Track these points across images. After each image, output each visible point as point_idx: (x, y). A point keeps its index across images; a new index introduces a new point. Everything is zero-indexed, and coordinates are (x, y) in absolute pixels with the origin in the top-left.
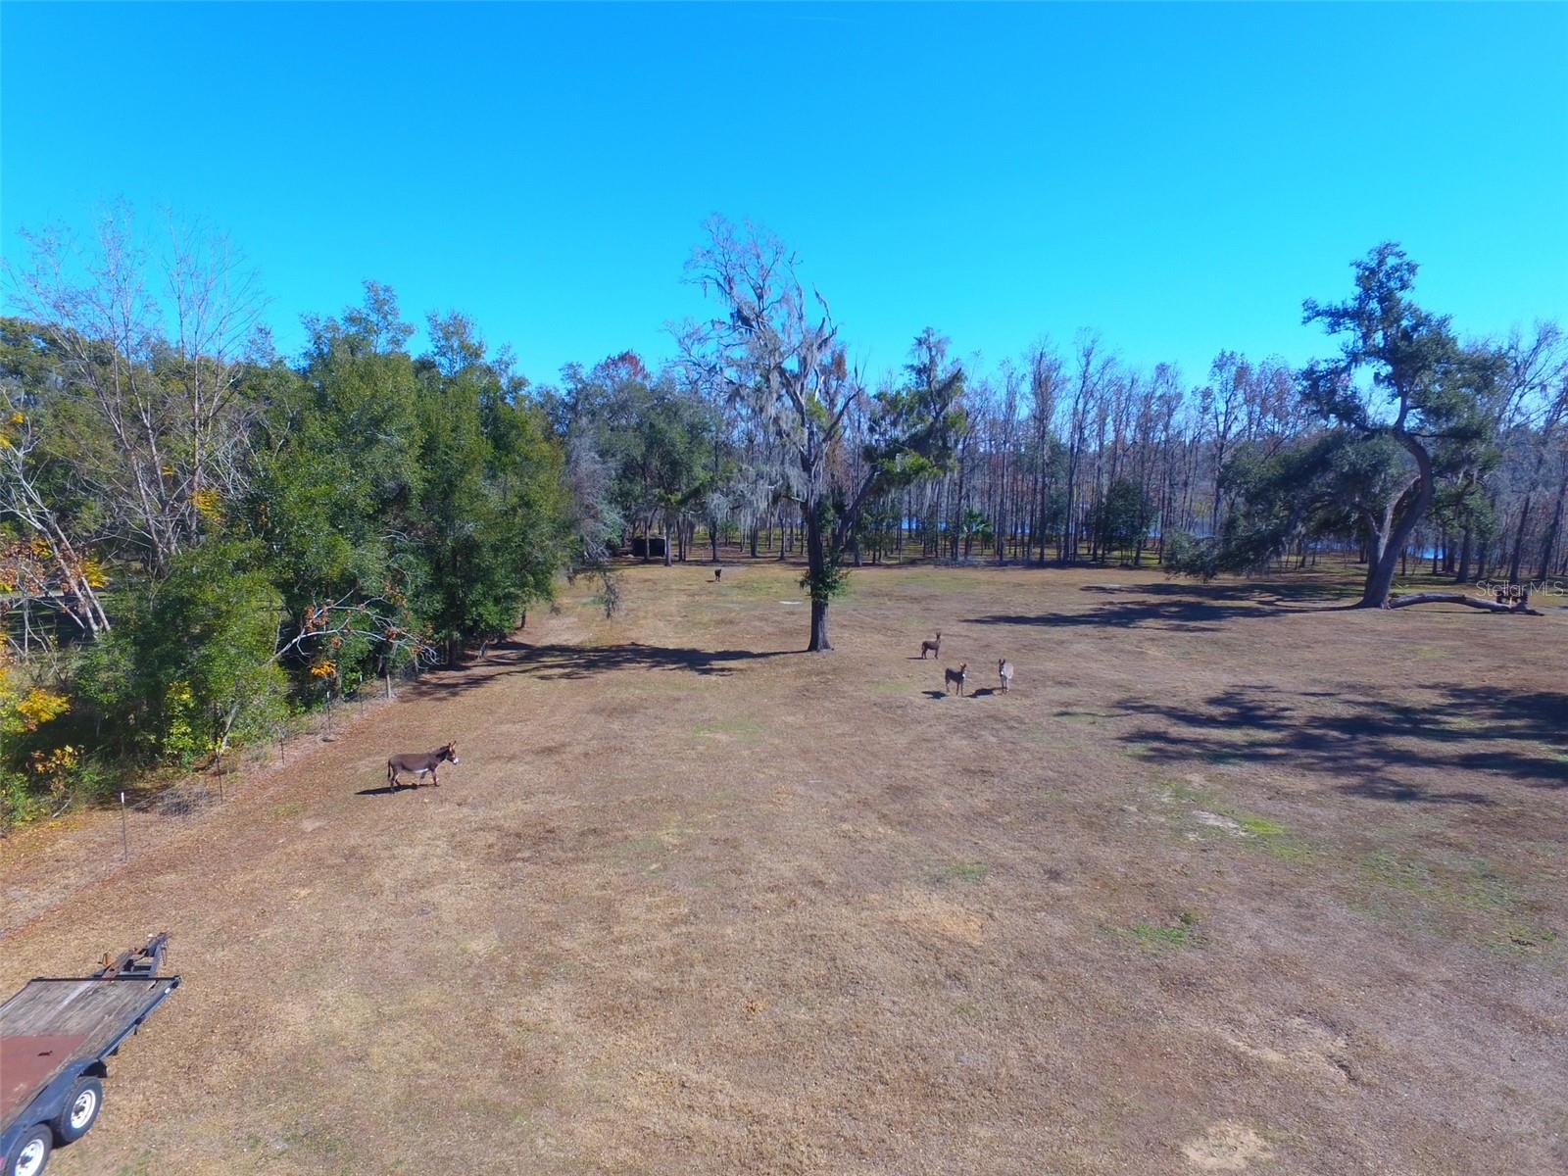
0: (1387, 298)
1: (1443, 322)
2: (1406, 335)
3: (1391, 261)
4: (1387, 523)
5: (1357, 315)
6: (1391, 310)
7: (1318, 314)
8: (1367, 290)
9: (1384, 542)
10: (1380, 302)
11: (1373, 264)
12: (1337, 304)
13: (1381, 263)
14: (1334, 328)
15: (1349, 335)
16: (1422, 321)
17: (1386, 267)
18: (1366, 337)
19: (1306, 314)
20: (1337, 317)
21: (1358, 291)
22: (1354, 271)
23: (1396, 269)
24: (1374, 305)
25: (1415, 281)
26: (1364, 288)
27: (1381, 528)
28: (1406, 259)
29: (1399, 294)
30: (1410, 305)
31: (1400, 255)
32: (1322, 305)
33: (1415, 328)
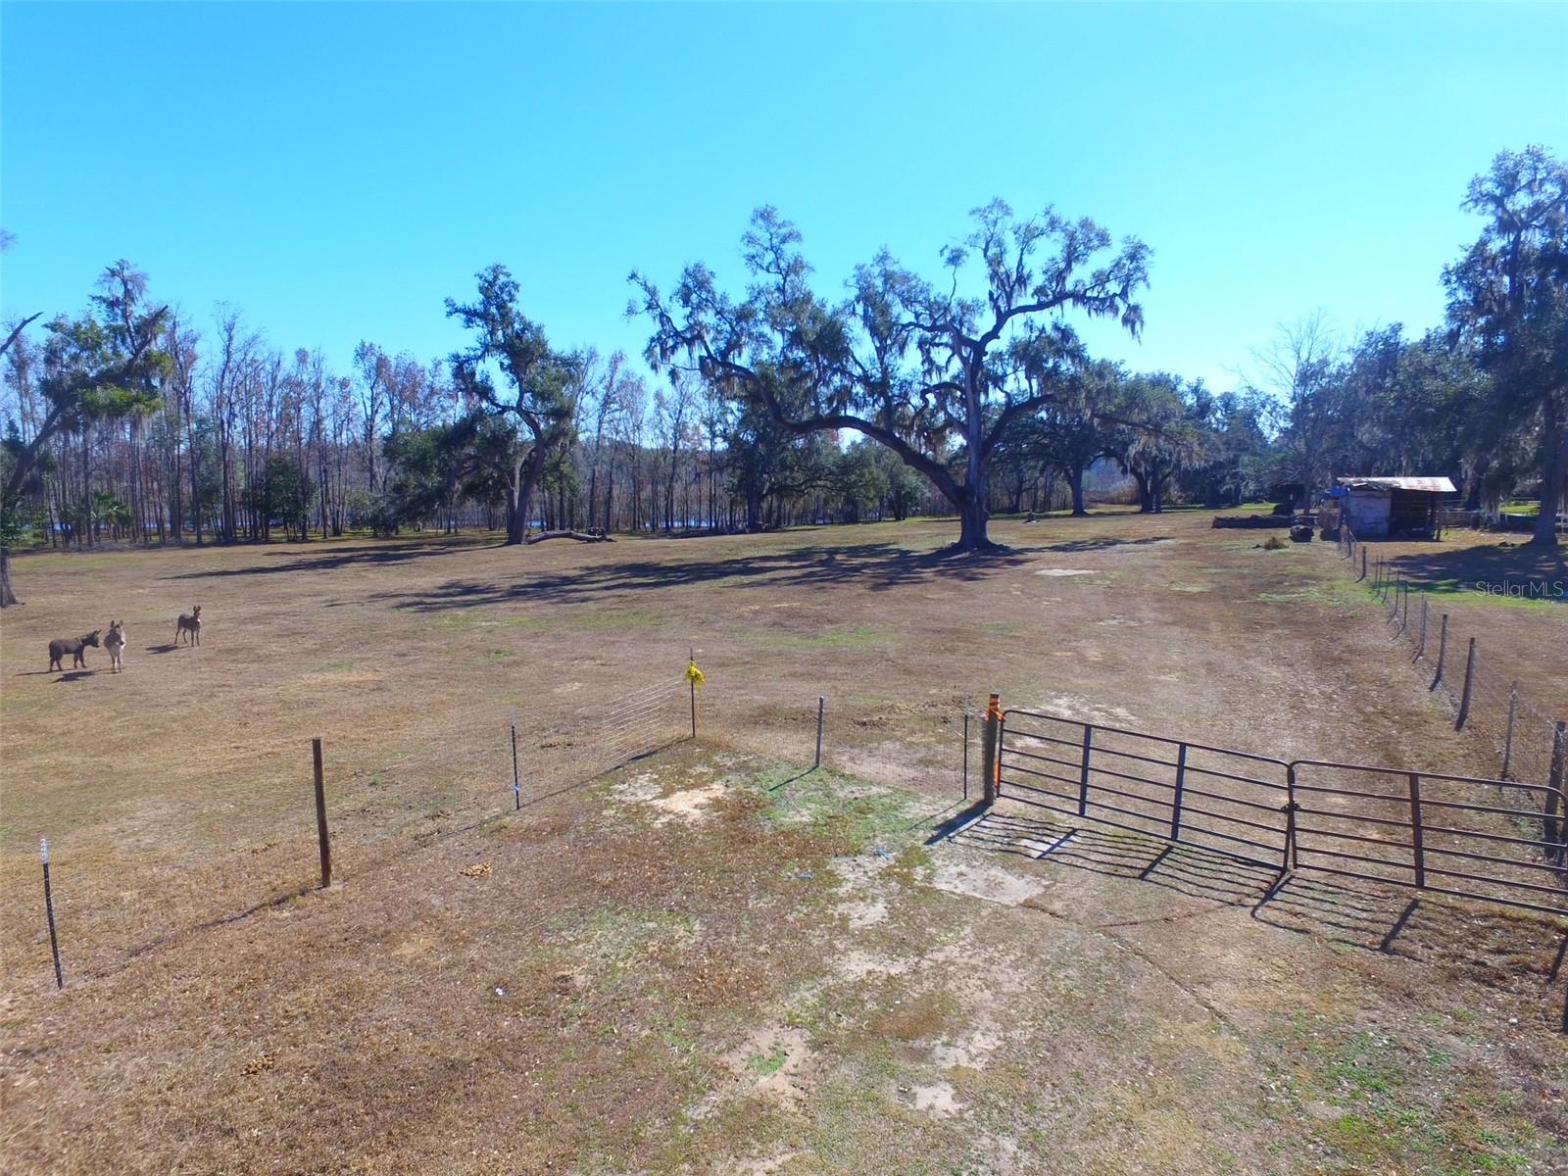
0: (501, 307)
1: (539, 329)
2: (518, 336)
3: (502, 279)
4: (517, 481)
5: (484, 316)
6: (506, 317)
7: (457, 311)
8: (487, 297)
9: (517, 494)
10: (498, 308)
11: (490, 278)
12: (469, 304)
13: (496, 278)
14: (469, 322)
15: (479, 330)
16: (527, 326)
17: (499, 282)
18: (492, 333)
19: (448, 309)
20: (470, 315)
21: (481, 297)
22: (478, 282)
23: (506, 285)
24: (493, 310)
25: (518, 296)
26: (485, 296)
27: (513, 484)
28: (512, 278)
29: (510, 305)
30: (518, 314)
31: (509, 275)
32: (459, 305)
33: (523, 330)
